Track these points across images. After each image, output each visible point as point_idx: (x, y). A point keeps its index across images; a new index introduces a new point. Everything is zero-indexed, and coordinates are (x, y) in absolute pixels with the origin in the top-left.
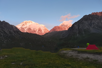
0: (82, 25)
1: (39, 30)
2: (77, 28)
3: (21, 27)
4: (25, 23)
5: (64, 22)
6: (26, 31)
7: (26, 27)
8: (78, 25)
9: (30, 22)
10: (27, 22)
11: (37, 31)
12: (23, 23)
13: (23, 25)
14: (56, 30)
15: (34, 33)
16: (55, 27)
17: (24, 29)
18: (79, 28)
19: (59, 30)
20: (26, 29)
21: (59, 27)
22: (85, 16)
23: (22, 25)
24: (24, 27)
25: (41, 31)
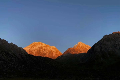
0: (105, 47)
1: (50, 53)
2: (99, 50)
3: (29, 50)
4: (34, 44)
5: (79, 43)
6: (34, 54)
7: (35, 50)
8: (100, 46)
9: (40, 43)
10: (37, 44)
11: (48, 54)
12: (32, 45)
13: (32, 47)
14: (71, 53)
15: (44, 56)
16: (69, 49)
17: (32, 52)
18: (102, 50)
19: (74, 53)
20: (34, 52)
21: (74, 50)
22: (106, 36)
23: (30, 47)
24: (32, 49)
25: (53, 53)
